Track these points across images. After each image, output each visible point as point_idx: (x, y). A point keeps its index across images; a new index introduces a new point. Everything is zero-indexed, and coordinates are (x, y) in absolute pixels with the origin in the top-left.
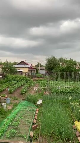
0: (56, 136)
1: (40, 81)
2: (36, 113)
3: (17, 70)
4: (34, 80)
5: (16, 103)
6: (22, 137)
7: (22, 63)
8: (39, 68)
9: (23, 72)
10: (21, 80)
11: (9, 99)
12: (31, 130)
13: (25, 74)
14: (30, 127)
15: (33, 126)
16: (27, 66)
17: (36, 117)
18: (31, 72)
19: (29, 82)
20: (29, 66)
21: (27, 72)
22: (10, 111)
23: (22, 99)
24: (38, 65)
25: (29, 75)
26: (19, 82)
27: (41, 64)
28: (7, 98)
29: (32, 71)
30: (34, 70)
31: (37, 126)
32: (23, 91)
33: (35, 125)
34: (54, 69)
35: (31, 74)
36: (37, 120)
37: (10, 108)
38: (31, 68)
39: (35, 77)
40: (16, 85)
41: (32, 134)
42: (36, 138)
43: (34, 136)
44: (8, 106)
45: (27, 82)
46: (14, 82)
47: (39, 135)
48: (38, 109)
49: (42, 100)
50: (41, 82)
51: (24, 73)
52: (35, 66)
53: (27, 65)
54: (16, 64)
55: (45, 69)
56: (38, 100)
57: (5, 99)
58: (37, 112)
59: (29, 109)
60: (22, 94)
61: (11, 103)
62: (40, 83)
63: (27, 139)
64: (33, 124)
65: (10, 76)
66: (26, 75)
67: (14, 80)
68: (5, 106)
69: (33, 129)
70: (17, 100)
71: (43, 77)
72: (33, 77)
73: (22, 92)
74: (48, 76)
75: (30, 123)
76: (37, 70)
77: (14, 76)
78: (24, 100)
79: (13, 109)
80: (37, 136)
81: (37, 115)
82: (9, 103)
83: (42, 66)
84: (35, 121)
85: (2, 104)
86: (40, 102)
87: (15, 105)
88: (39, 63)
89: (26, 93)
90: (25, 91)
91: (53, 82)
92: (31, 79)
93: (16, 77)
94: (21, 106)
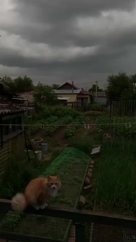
0: (123, 205)
1: (97, 116)
2: (91, 168)
3: (59, 98)
4: (87, 115)
5: (58, 151)
6: (68, 203)
7: (67, 86)
8: (96, 94)
9: (68, 101)
10: (65, 115)
11: (46, 144)
12: (82, 194)
13: (71, 104)
14: (80, 188)
15: (85, 188)
16: (75, 92)
17: (90, 174)
18: (80, 101)
19: (78, 118)
20: (78, 92)
21: (75, 101)
22: (48, 163)
23: (66, 145)
24: (94, 89)
25: (77, 107)
26: (61, 118)
27: (98, 88)
28: (42, 142)
29: (82, 99)
30: (87, 98)
31: (91, 188)
32: (69, 133)
33: (89, 186)
34: (121, 95)
35: (82, 105)
36: (91, 178)
37: (48, 158)
38: (81, 94)
39: (89, 110)
40: (57, 122)
41: (83, 199)
42: (90, 207)
43: (86, 204)
44: (45, 155)
45: (74, 117)
46: (54, 117)
47: (95, 201)
48: (93, 162)
49: (100, 147)
50: (99, 118)
51: (70, 103)
52: (88, 90)
53: (75, 89)
54: (56, 87)
55: (105, 96)
56: (93, 148)
57: (40, 145)
58: (92, 166)
59: (78, 161)
60: (66, 137)
61: (49, 151)
62: (97, 119)
63: (75, 206)
64: (86, 184)
65: (47, 108)
66: (72, 106)
67: (53, 115)
68: (40, 155)
69: (85, 193)
70: (58, 145)
71: (101, 110)
72: (85, 109)
73: (66, 133)
74: (111, 108)
75: (80, 182)
76: (92, 98)
77: (53, 108)
78: (69, 146)
79: (52, 160)
80: (92, 203)
81: (91, 170)
82: (46, 150)
83: (100, 90)
84: (88, 180)
85: (36, 152)
86: (96, 151)
87: (56, 154)
88: (94, 86)
89: (73, 135)
90: (71, 133)
91: (119, 118)
92: (82, 113)
93: (57, 110)
94: (65, 156)
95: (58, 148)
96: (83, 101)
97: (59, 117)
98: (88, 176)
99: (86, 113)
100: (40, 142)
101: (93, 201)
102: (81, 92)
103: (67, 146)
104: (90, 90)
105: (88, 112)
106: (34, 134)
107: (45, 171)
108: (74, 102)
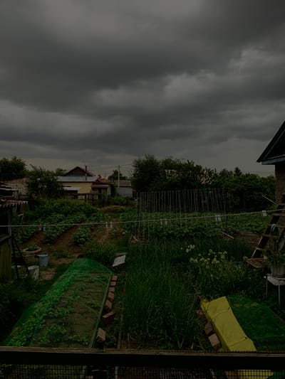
0: (159, 336)
1: (120, 212)
2: (112, 286)
3: (65, 188)
4: (106, 212)
5: (64, 264)
6: (79, 342)
7: (77, 171)
8: (118, 183)
9: (79, 192)
10: (75, 212)
11: (46, 255)
12: (100, 326)
13: (84, 197)
14: (97, 318)
15: (105, 316)
16: (89, 179)
17: (111, 296)
18: (97, 192)
19: (94, 216)
20: (94, 179)
21: (89, 192)
22: (48, 284)
23: (76, 255)
24: (115, 176)
25: (93, 200)
26: (69, 216)
27: (121, 175)
28: (39, 253)
29: (100, 189)
30: (106, 189)
31: (113, 316)
32: (80, 237)
33: (110, 314)
34: (151, 185)
35: (100, 197)
36: (113, 302)
37: (48, 277)
38: (98, 182)
39: (109, 203)
40: (63, 222)
41: (102, 334)
43: (107, 339)
44: (44, 272)
45: (88, 215)
46: (58, 215)
47: (120, 335)
48: (115, 278)
49: (124, 257)
50: (123, 215)
51: (83, 195)
52: (107, 178)
53: (89, 175)
54: (60, 173)
55: (130, 185)
56: (116, 257)
57: (36, 257)
58: (114, 284)
59: (94, 277)
60: (76, 243)
61: (50, 265)
62: (121, 217)
63: (91, 345)
64: (106, 310)
65: (47, 203)
66: (85, 200)
67: (58, 213)
68: (37, 272)
69: (104, 324)
70: (65, 257)
71: (127, 205)
72: (104, 203)
73: (76, 238)
74: (139, 201)
75: (97, 308)
76: (113, 188)
77: (57, 203)
78: (81, 256)
79: (56, 278)
80: (115, 338)
81: (113, 289)
82: (46, 265)
83: (124, 178)
84: (109, 304)
85: (29, 268)
86: (119, 261)
87: (61, 270)
88: (116, 173)
89: (86, 240)
90: (84, 237)
91: (149, 215)
92: (98, 209)
93: (62, 205)
94: (76, 272)
95: (64, 261)
96: (100, 192)
97: (66, 216)
98: (109, 299)
99: (106, 208)
100: (35, 253)
101: (117, 336)
102: (97, 180)
103: (78, 258)
104: (110, 178)
105: (108, 207)
106: (25, 241)
107: (44, 296)
108: (88, 194)
